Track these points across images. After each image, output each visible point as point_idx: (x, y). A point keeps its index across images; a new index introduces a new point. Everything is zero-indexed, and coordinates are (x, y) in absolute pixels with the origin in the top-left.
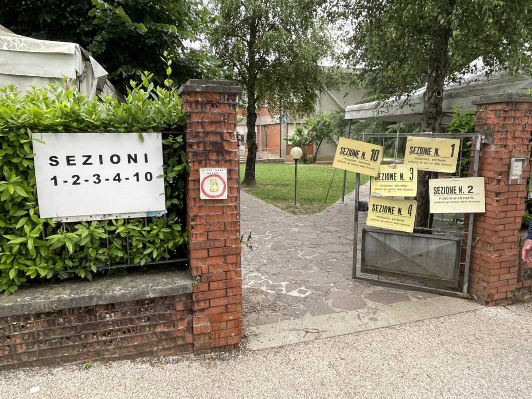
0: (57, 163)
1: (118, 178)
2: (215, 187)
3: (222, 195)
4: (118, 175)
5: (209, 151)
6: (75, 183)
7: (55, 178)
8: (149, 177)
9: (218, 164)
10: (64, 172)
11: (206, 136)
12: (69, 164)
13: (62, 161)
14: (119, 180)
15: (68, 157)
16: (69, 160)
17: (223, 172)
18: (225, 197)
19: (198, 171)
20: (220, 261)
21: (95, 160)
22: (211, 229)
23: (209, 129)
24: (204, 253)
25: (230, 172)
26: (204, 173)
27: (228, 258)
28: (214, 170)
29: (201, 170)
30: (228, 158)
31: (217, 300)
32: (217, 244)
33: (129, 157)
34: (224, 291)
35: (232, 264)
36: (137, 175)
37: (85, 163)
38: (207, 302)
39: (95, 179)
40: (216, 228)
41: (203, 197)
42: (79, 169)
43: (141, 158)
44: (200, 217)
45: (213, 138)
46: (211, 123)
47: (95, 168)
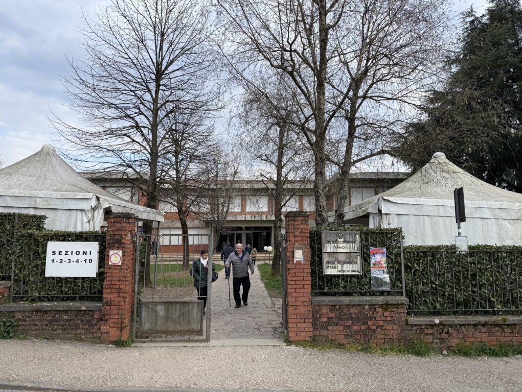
0: (55, 254)
1: (77, 261)
2: (116, 259)
3: (119, 263)
4: (78, 260)
5: (115, 243)
6: (60, 262)
7: (53, 260)
8: (91, 261)
9: (118, 249)
10: (57, 257)
11: (114, 236)
12: (59, 254)
13: (57, 253)
14: (78, 262)
15: (59, 251)
16: (60, 253)
17: (120, 252)
18: (120, 264)
19: (109, 252)
20: (117, 295)
21: (69, 253)
22: (113, 279)
23: (115, 233)
24: (109, 291)
25: (123, 253)
26: (111, 252)
27: (120, 294)
28: (116, 251)
29: (110, 251)
30: (123, 246)
31: (113, 315)
32: (116, 287)
33: (84, 252)
34: (117, 311)
35: (123, 297)
36: (86, 260)
37: (65, 254)
38: (109, 316)
39: (68, 261)
40: (115, 279)
41: (110, 263)
42: (63, 257)
43: (88, 253)
44: (109, 273)
45: (117, 237)
46: (116, 231)
47: (69, 256)
